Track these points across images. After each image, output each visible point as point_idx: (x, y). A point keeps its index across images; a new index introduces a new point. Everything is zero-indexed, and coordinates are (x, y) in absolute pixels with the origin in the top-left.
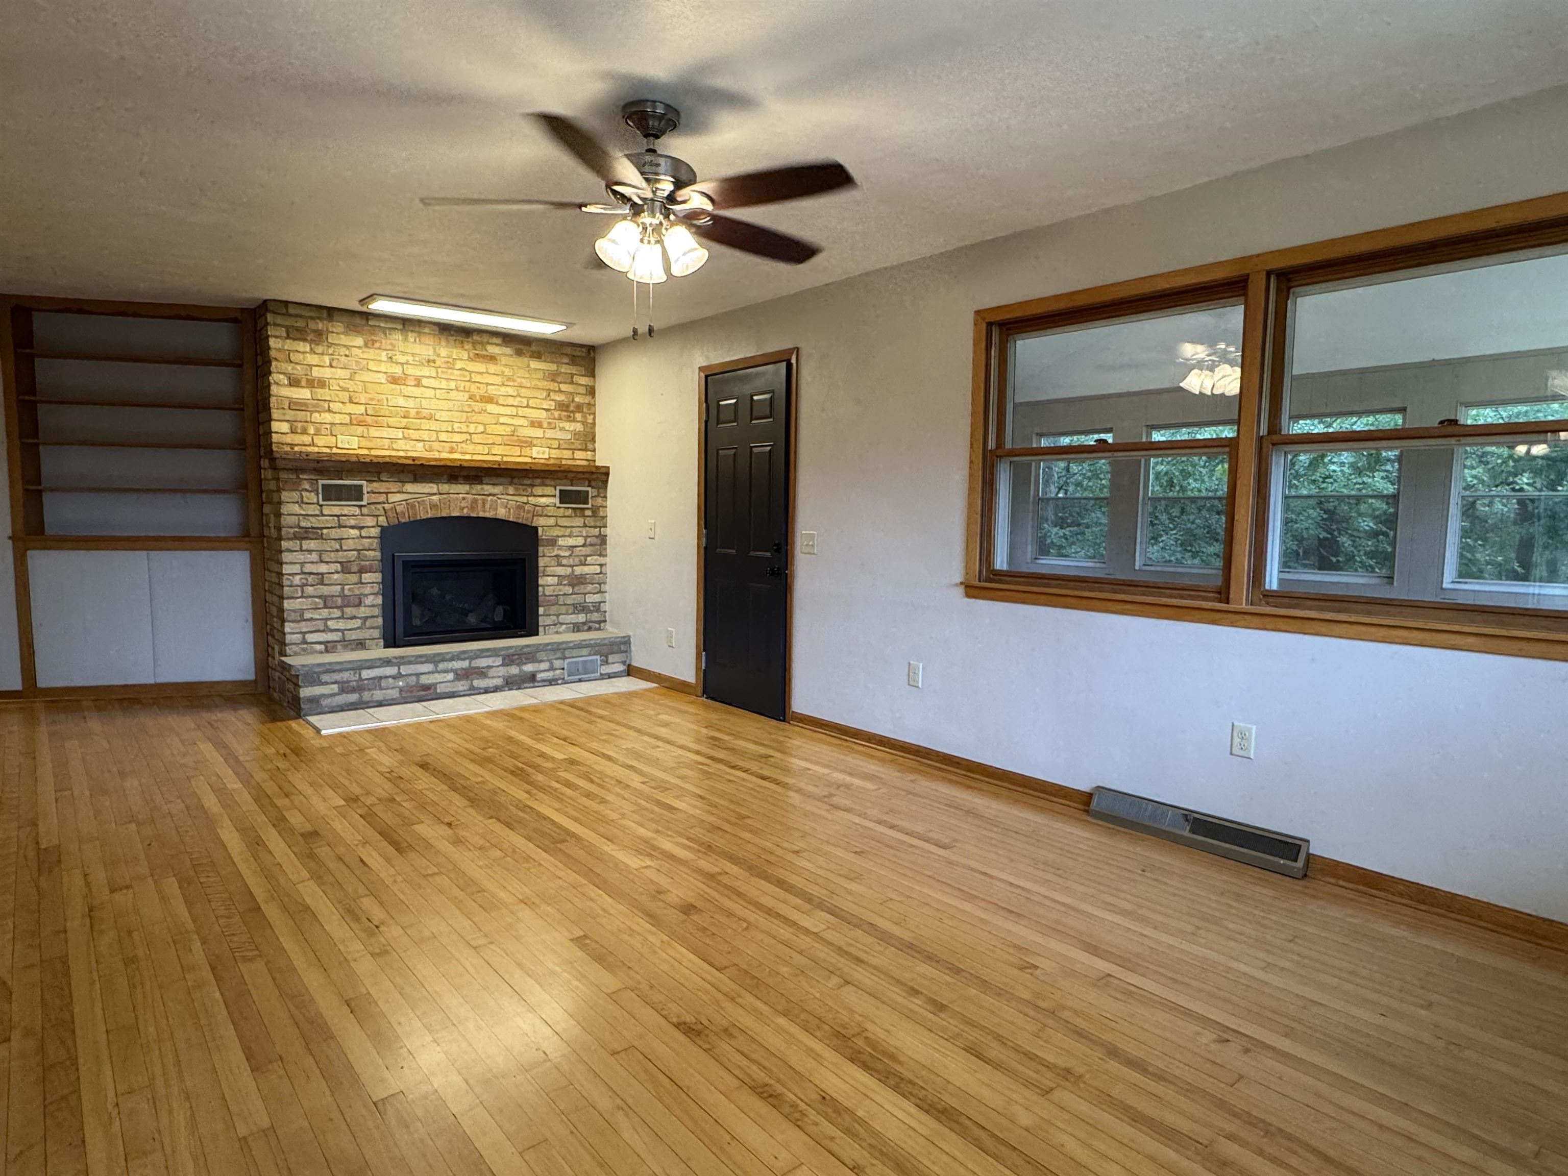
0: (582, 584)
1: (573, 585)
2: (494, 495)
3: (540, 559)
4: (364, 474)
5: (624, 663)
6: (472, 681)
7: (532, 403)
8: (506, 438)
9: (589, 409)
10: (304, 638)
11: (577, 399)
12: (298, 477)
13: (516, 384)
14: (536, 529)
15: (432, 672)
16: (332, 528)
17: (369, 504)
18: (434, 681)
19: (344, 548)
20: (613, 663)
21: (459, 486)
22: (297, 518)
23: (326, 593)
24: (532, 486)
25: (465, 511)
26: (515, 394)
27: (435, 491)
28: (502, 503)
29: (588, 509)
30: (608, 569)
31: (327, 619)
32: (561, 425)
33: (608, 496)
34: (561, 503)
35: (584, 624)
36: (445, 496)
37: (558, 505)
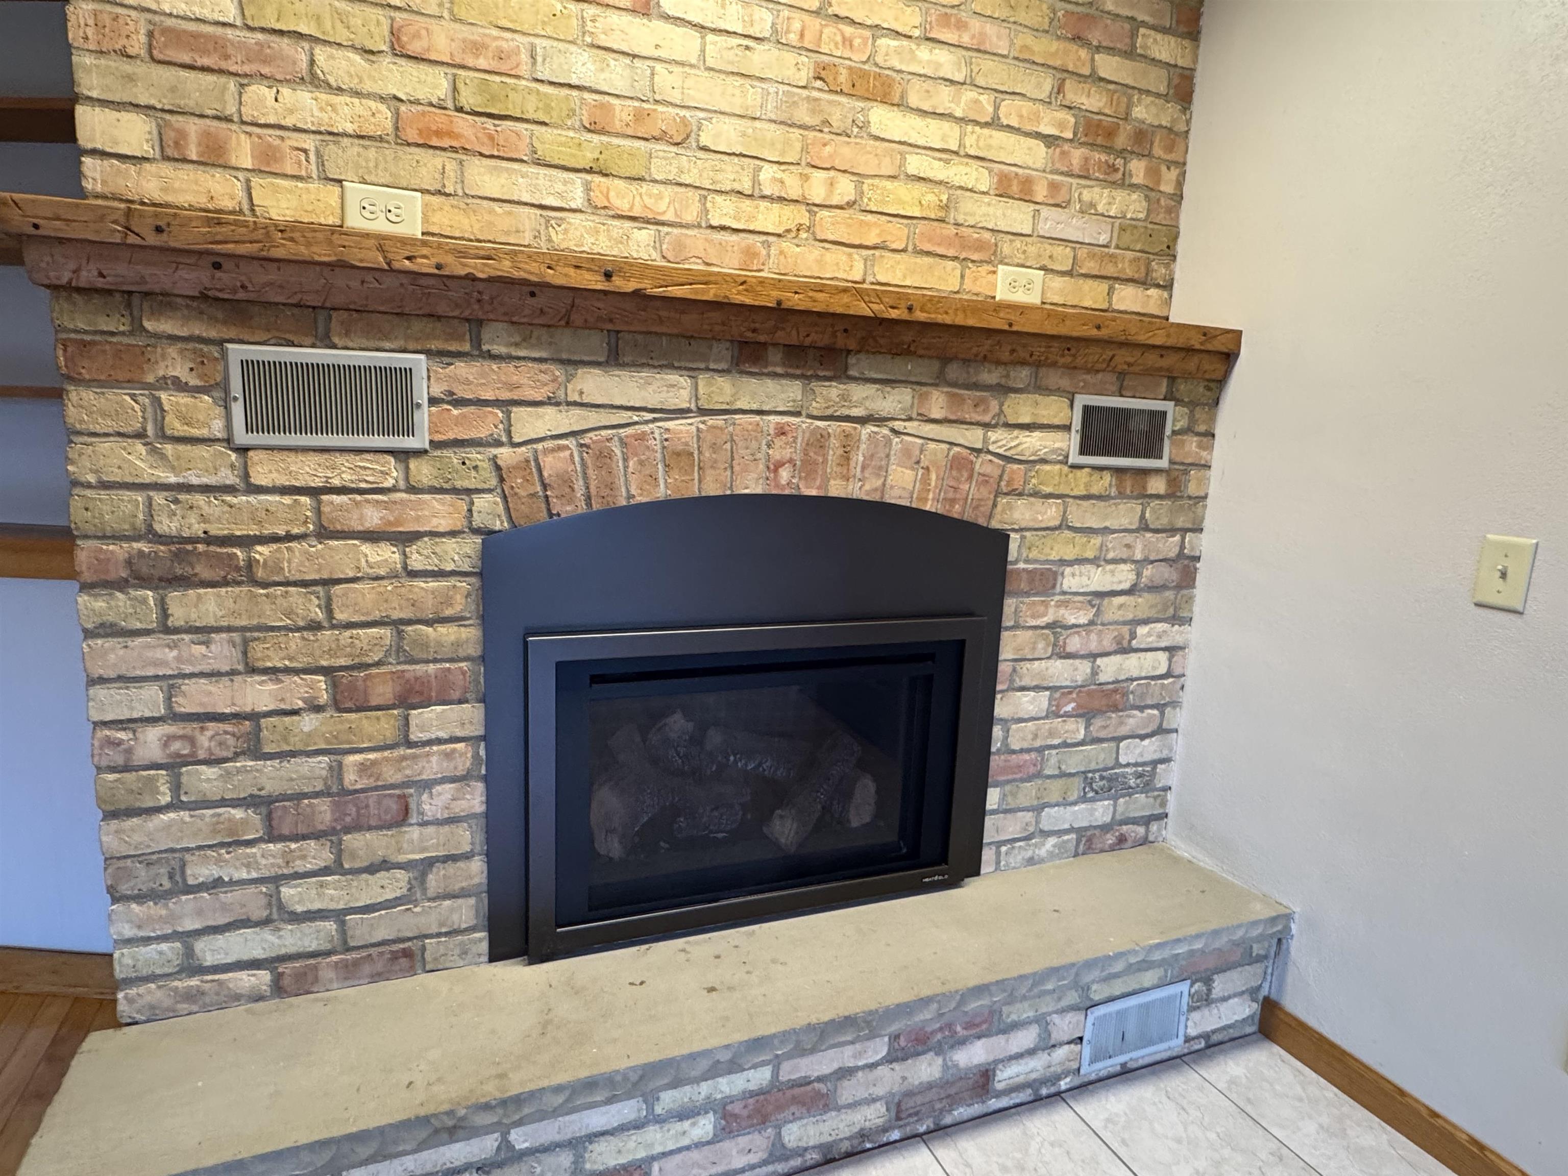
0: (1116, 708)
1: (1087, 714)
2: (880, 420)
3: (1005, 635)
4: (417, 326)
5: (1253, 993)
6: (779, 1128)
7: (1010, 113)
8: (921, 226)
9: (1170, 148)
10: (189, 952)
11: (1139, 112)
12: (138, 329)
13: (966, 40)
14: (1002, 538)
15: (638, 1125)
16: (289, 537)
17: (436, 444)
18: (641, 1154)
19: (341, 616)
20: (1225, 999)
21: (770, 385)
22: (140, 497)
23: (271, 787)
24: (1004, 390)
25: (785, 474)
26: (959, 77)
27: (681, 397)
28: (906, 451)
29: (1158, 471)
30: (1190, 663)
31: (277, 880)
32: (1087, 196)
33: (1217, 432)
34: (1083, 451)
35: (1105, 828)
36: (718, 420)
37: (1075, 458)
